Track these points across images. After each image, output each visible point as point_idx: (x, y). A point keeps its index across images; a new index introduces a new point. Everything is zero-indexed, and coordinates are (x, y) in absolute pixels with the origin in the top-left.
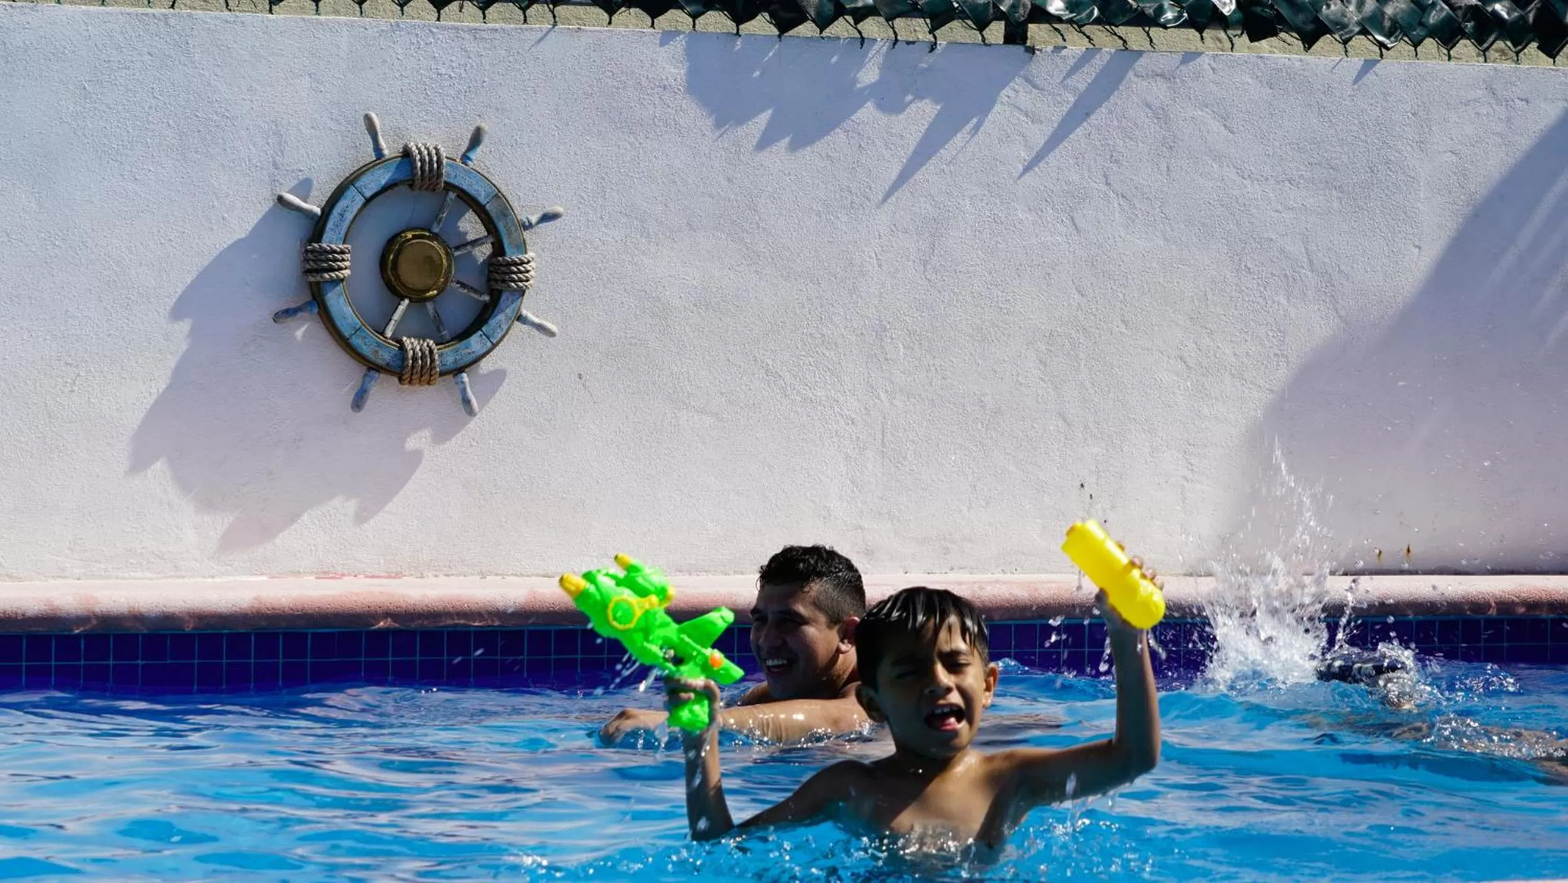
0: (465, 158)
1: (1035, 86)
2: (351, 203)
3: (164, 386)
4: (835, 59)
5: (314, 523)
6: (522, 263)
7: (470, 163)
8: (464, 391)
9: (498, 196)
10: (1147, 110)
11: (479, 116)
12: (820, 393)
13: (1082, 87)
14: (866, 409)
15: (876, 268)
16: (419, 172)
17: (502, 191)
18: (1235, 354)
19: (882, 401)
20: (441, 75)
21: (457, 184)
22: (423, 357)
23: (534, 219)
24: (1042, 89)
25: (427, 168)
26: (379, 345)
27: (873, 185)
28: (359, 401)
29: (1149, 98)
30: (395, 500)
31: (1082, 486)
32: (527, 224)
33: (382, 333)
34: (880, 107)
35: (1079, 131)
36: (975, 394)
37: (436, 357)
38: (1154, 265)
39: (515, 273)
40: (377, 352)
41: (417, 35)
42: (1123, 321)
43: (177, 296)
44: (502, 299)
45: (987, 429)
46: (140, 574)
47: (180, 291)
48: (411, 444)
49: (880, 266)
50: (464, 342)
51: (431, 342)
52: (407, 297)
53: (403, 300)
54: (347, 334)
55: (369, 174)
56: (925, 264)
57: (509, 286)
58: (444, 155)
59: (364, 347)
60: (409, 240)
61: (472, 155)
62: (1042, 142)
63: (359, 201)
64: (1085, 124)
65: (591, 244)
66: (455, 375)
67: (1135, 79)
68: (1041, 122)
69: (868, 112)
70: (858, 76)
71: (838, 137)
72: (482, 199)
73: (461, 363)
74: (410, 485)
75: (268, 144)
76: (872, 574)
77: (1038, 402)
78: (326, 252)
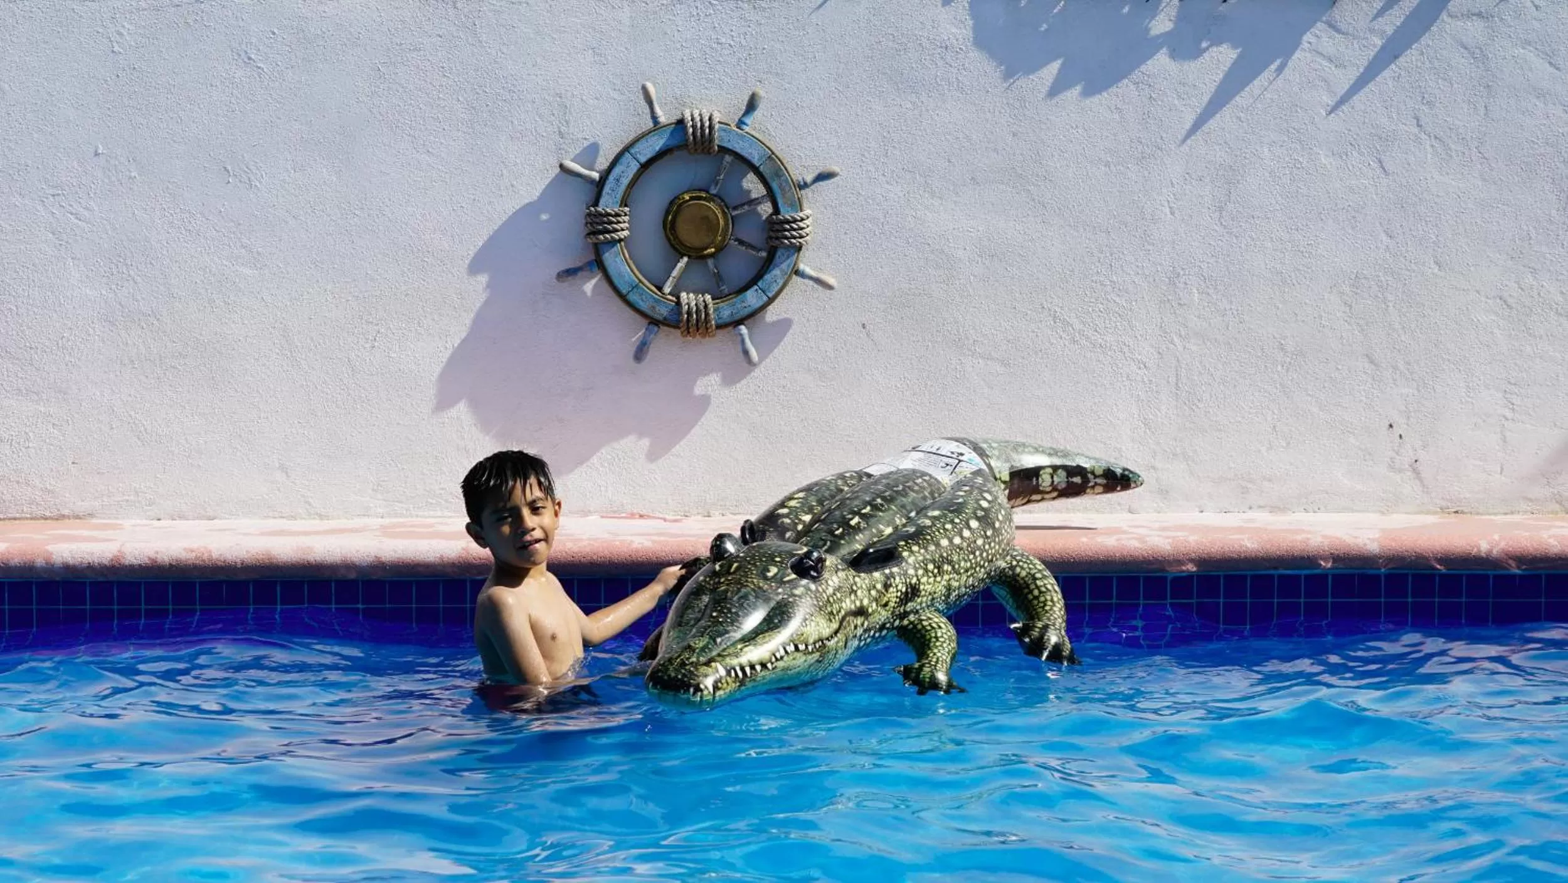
0: (740, 123)
1: (1338, 31)
2: (628, 169)
3: (459, 341)
4: (1126, 10)
5: (603, 466)
6: (795, 221)
7: (744, 127)
8: (743, 341)
9: (772, 157)
10: (1462, 50)
11: (760, 82)
12: (1109, 338)
13: (1390, 30)
14: (1159, 353)
15: (1170, 216)
16: (691, 138)
17: (776, 152)
18: (1562, 293)
19: (1175, 346)
20: (721, 44)
21: (731, 147)
22: (698, 311)
23: (809, 178)
24: (1347, 34)
25: (699, 134)
26: (657, 301)
27: (1164, 135)
28: (640, 353)
29: (1464, 39)
30: (682, 443)
31: (1391, 426)
32: (802, 183)
33: (660, 289)
34: (1174, 55)
35: (1386, 73)
36: (1274, 338)
37: (711, 311)
38: (1470, 206)
39: (788, 230)
40: (654, 307)
41: (697, 7)
42: (1436, 263)
43: (470, 258)
44: (777, 256)
45: (1287, 371)
46: (439, 513)
47: (472, 254)
48: (698, 390)
49: (1172, 213)
50: (740, 297)
51: (708, 297)
52: (685, 255)
53: (682, 258)
54: (624, 292)
55: (643, 141)
56: (1221, 209)
57: (782, 243)
58: (717, 120)
59: (641, 303)
60: (688, 201)
61: (748, 120)
62: (1347, 87)
63: (634, 167)
64: (1393, 66)
65: (873, 200)
66: (735, 327)
67: (1449, 20)
68: (1345, 67)
69: (1161, 61)
70: (1150, 26)
71: (1126, 87)
72: (756, 161)
73: (737, 317)
74: (696, 430)
75: (553, 115)
76: (1166, 512)
77: (1342, 344)
78: (601, 215)
